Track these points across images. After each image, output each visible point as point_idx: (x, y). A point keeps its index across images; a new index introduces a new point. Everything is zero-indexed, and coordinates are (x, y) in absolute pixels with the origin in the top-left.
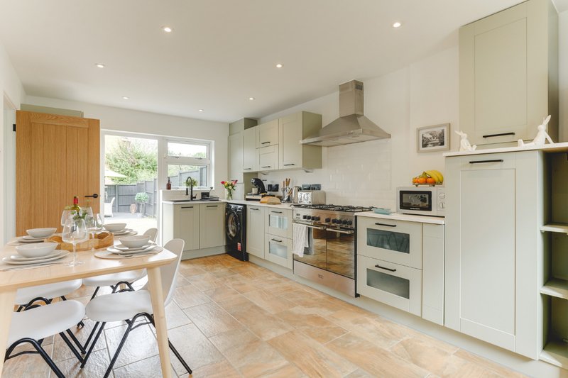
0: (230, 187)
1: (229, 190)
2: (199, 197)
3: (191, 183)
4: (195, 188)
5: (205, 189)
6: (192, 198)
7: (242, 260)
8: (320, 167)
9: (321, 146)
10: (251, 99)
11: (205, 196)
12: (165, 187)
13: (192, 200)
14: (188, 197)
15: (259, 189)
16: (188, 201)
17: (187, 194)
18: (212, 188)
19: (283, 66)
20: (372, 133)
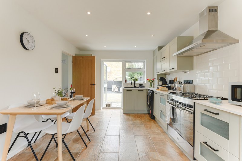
0: (151, 82)
1: (151, 83)
2: (138, 86)
3: (135, 80)
4: (137, 82)
5: (142, 82)
6: (135, 86)
7: (152, 119)
8: (192, 69)
9: (192, 56)
10: (152, 36)
11: (141, 85)
12: (124, 81)
13: (134, 87)
14: (133, 86)
15: (163, 83)
16: (133, 88)
17: (131, 85)
18: (144, 82)
19: (151, 13)
20: (223, 41)
